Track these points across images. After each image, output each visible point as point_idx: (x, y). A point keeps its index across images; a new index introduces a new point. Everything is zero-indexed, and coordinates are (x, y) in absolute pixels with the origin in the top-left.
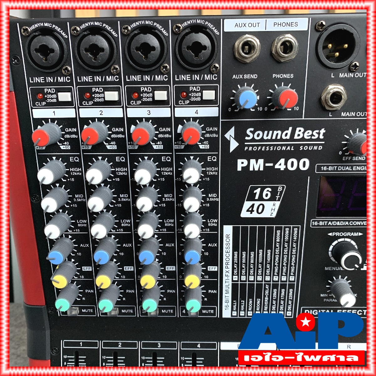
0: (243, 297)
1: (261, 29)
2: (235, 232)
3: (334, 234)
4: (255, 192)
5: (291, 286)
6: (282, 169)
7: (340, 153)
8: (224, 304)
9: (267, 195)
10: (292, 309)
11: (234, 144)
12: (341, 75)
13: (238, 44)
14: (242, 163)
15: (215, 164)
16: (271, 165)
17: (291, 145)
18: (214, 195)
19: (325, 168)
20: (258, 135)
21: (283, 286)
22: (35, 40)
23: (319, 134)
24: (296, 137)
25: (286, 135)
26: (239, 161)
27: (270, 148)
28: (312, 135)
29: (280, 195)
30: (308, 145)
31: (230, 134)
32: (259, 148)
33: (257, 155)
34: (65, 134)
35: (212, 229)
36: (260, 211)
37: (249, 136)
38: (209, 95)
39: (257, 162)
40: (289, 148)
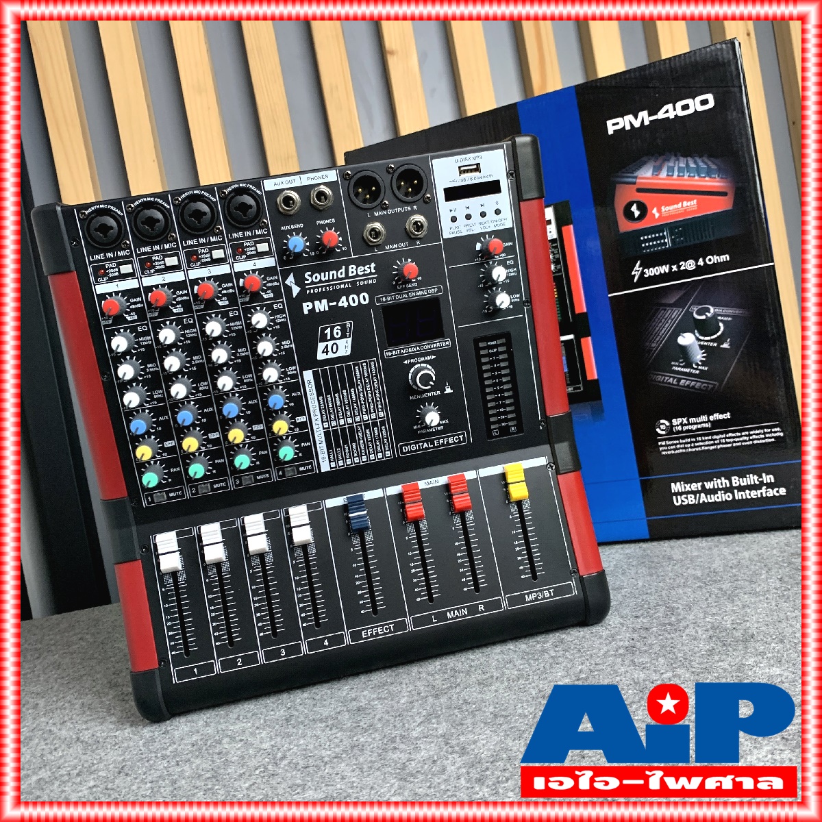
0: (338, 445)
1: (297, 184)
2: (316, 375)
3: (409, 361)
4: (325, 332)
5: (383, 423)
6: (346, 306)
7: (394, 283)
8: (320, 456)
9: (337, 334)
10: (389, 447)
11: (296, 290)
12: (376, 214)
13: (280, 199)
14: (308, 306)
15: (282, 311)
16: (335, 303)
17: (348, 283)
18: (287, 342)
19: (384, 299)
20: (316, 278)
21: (375, 424)
22: (94, 221)
23: (370, 268)
24: (350, 275)
25: (341, 273)
26: (304, 305)
27: (330, 288)
28: (364, 270)
29: (350, 332)
30: (364, 280)
31: (290, 281)
32: (320, 289)
33: (319, 297)
34: (130, 305)
35: (293, 377)
36: (334, 351)
37: (308, 280)
38: (263, 247)
39: (321, 302)
40: (347, 286)
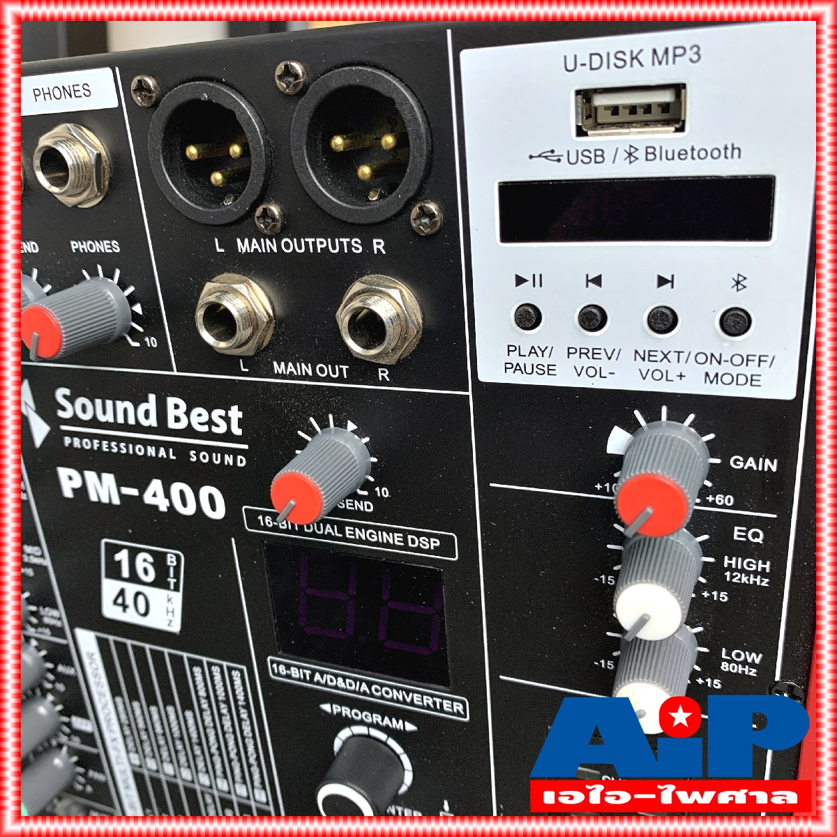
2: (104, 647)
3: (337, 709)
4: (117, 557)
6: (164, 508)
9: (146, 571)
11: (39, 428)
12: (243, 246)
14: (70, 478)
16: (134, 492)
17: (166, 445)
18: (35, 549)
19: (269, 521)
20: (84, 409)
21: (245, 809)
23: (227, 419)
24: (172, 424)
25: (147, 414)
26: (62, 472)
27: (119, 448)
28: (210, 423)
29: (177, 576)
30: (209, 450)
31: (24, 399)
32: (96, 443)
33: (95, 463)
35: (56, 631)
36: (141, 609)
37: (64, 409)
39: (100, 478)
40: (162, 453)
